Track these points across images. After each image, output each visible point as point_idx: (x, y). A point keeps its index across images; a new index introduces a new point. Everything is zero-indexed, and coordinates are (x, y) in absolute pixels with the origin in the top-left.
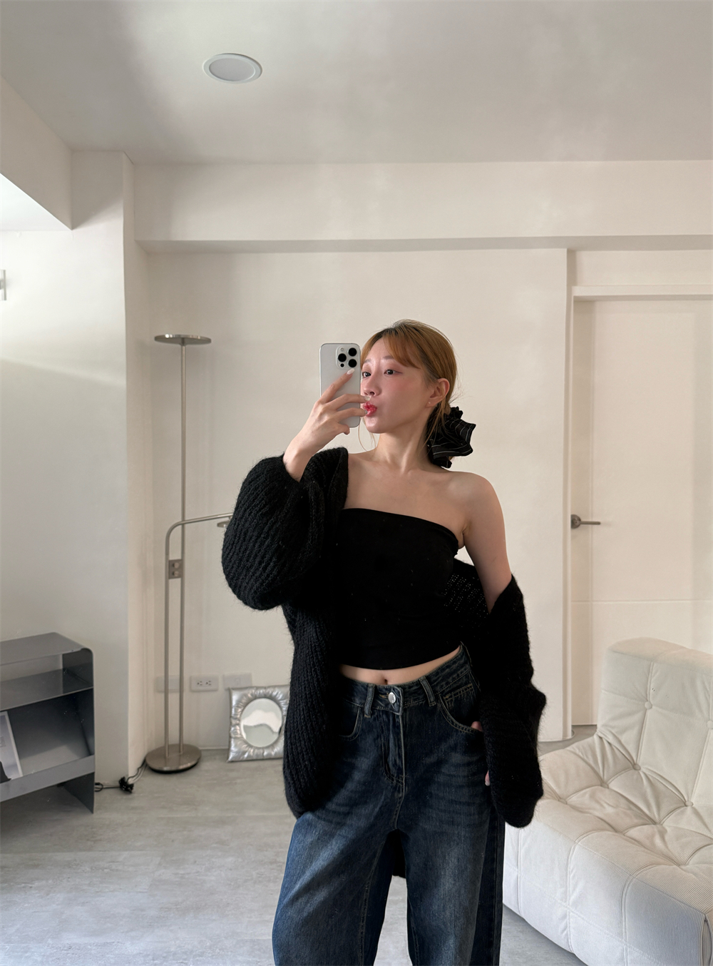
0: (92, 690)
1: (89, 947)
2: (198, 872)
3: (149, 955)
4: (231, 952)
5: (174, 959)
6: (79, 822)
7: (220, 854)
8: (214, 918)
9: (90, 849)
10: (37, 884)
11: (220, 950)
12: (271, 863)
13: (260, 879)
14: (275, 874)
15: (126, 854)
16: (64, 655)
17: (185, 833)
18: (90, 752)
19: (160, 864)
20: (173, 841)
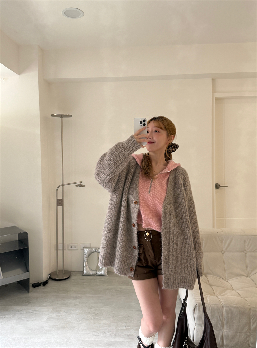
0: (28, 248)
1: (22, 339)
2: (65, 315)
3: (43, 343)
4: (74, 343)
5: (52, 345)
6: (24, 296)
7: (74, 309)
8: (69, 331)
9: (26, 305)
10: (6, 316)
11: (70, 342)
12: (93, 313)
13: (88, 319)
14: (94, 317)
15: (39, 308)
16: (19, 234)
17: (62, 301)
18: (28, 271)
19: (51, 312)
20: (57, 304)
